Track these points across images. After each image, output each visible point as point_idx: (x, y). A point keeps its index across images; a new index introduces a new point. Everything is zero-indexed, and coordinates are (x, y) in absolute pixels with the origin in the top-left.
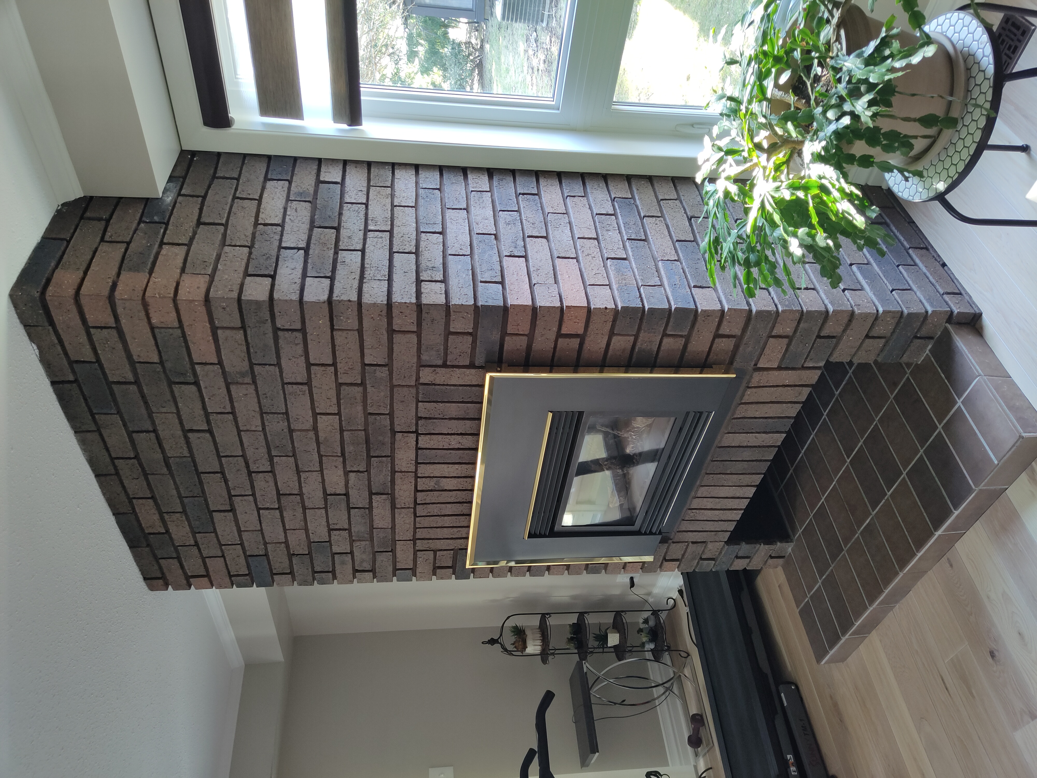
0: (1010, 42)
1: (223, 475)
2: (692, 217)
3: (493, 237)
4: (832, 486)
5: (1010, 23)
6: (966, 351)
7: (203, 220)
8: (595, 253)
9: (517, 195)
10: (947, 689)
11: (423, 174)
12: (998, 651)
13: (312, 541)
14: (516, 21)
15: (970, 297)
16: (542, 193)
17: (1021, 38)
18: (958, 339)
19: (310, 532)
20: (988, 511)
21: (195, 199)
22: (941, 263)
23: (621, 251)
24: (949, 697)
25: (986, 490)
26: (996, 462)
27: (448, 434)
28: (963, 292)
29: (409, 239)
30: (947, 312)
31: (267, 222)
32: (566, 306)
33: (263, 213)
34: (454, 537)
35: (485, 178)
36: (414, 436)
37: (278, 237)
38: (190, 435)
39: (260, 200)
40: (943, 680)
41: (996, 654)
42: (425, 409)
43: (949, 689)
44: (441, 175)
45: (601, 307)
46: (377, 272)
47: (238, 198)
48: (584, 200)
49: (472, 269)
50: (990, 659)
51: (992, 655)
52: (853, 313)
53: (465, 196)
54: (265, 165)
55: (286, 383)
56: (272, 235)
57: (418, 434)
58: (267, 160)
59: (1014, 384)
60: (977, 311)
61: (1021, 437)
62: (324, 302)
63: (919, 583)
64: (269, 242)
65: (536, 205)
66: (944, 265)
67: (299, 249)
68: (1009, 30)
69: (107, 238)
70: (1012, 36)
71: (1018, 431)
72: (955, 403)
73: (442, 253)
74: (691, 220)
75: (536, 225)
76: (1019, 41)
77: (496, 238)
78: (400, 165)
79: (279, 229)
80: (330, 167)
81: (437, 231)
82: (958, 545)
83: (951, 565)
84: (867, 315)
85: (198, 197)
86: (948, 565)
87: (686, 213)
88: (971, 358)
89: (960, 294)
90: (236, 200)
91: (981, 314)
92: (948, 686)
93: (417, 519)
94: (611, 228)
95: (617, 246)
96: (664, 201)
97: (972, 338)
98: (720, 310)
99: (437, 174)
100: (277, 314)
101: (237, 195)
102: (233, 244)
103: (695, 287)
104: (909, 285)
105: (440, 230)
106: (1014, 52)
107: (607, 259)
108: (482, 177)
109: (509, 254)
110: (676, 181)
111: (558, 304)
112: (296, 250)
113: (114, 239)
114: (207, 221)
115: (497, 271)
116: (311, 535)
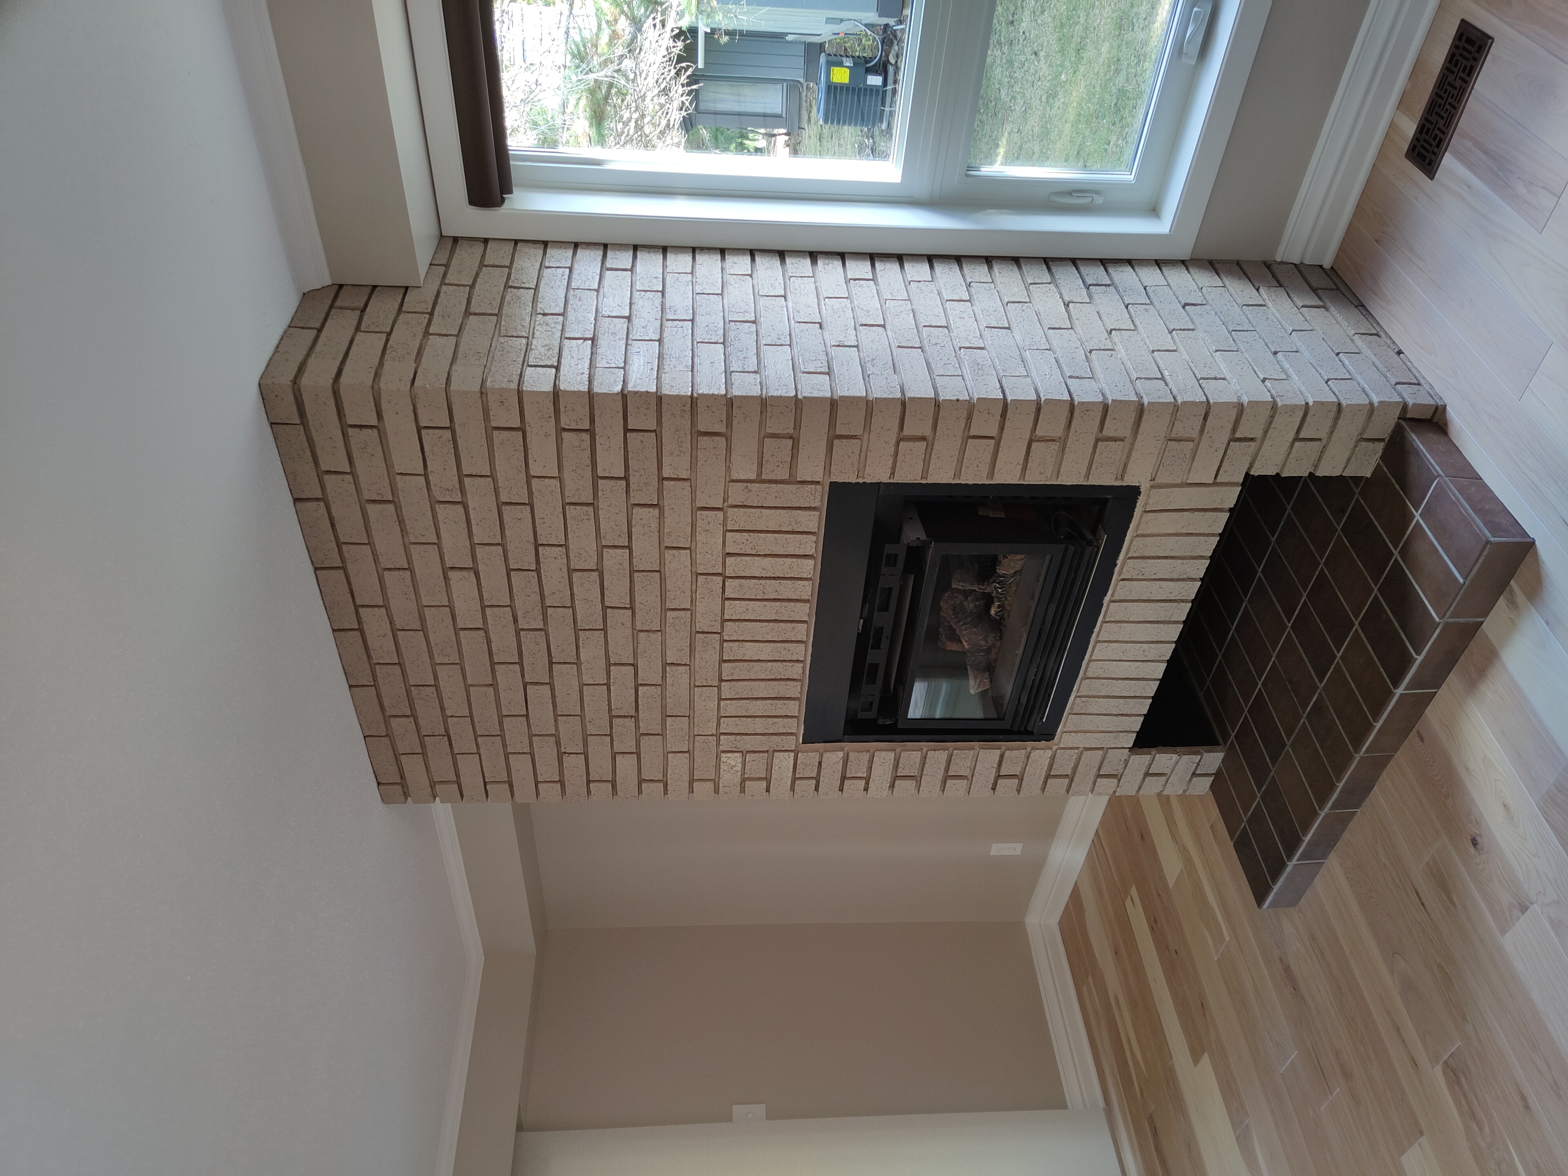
0: (1465, 63)
1: (486, 633)
2: (1069, 303)
3: (818, 325)
4: (1271, 663)
5: (1464, 38)
6: (1424, 450)
7: (474, 308)
8: (945, 342)
9: (848, 281)
10: (1423, 904)
11: (730, 259)
12: (1480, 836)
13: (588, 733)
14: (844, 124)
15: (1432, 387)
16: (879, 277)
17: (1477, 55)
18: (1414, 437)
19: (587, 719)
20: (1462, 658)
21: (462, 288)
22: (1396, 350)
23: (977, 339)
24: (1426, 915)
25: (1454, 623)
26: (1461, 581)
27: (762, 578)
28: (1422, 381)
29: (716, 329)
30: (1398, 403)
31: (546, 312)
32: (909, 398)
33: (541, 302)
34: (768, 731)
35: (808, 261)
36: (719, 579)
37: (560, 327)
38: (451, 574)
39: (536, 289)
40: (1417, 894)
41: (1479, 839)
42: (734, 542)
43: (1426, 904)
44: (753, 260)
45: (952, 398)
46: (677, 363)
47: (511, 287)
48: (932, 286)
49: (792, 359)
50: (1472, 850)
51: (1474, 842)
52: (1274, 406)
53: (782, 282)
54: (541, 252)
55: (568, 504)
56: (553, 325)
57: (725, 578)
58: (543, 246)
59: (1485, 486)
60: (1440, 403)
61: (1488, 542)
62: (618, 393)
63: (1384, 773)
64: (550, 333)
65: (870, 291)
66: (1400, 352)
67: (585, 339)
68: (1464, 49)
69: (363, 328)
70: (1468, 55)
71: (1485, 536)
72: (1414, 516)
73: (755, 343)
74: (1068, 306)
75: (870, 313)
76: (1475, 59)
77: (821, 327)
78: (702, 249)
79: (561, 318)
80: (617, 252)
81: (749, 320)
82: (1429, 711)
83: (1422, 740)
84: (1293, 408)
85: (464, 286)
86: (1418, 739)
87: (1061, 297)
88: (1429, 457)
89: (1419, 384)
90: (509, 290)
91: (1444, 407)
92: (1424, 900)
93: (722, 703)
94: (965, 315)
95: (973, 335)
96: (1034, 286)
97: (1433, 437)
98: (1102, 402)
99: (748, 259)
100: (562, 409)
101: (510, 284)
102: (509, 335)
103: (1071, 377)
104: (1350, 374)
105: (753, 319)
106: (1470, 74)
107: (960, 348)
108: (803, 261)
109: (837, 344)
110: (1050, 263)
111: (899, 395)
112: (581, 341)
113: (372, 329)
114: (477, 311)
115: (823, 362)
116: (588, 724)
